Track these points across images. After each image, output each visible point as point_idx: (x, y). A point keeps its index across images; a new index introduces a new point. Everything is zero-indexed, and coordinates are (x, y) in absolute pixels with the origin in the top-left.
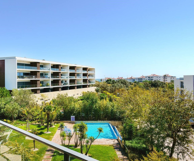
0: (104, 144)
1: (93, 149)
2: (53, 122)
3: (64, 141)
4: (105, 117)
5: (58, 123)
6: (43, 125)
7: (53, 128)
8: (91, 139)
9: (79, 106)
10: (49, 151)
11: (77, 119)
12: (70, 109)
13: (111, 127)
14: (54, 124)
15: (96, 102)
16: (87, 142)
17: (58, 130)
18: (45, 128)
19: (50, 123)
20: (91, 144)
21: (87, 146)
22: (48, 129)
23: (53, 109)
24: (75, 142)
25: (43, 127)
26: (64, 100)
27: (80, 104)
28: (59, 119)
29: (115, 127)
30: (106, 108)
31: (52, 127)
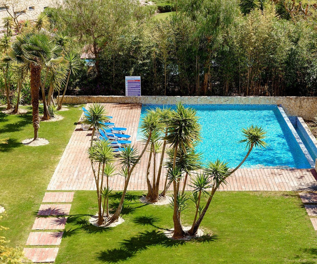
0: (261, 187)
1: (219, 206)
2: (55, 101)
3: (105, 178)
4: (264, 81)
5: (72, 105)
6: (15, 112)
7: (56, 123)
8: (215, 172)
9: (157, 34)
10: (46, 216)
11: (147, 89)
12: (121, 48)
13: (286, 119)
14: (59, 108)
15: (228, 20)
16: (201, 185)
17: (74, 133)
18: (23, 124)
19: (41, 105)
20: (214, 190)
21: (197, 199)
22: (36, 130)
23: (55, 48)
24: (148, 181)
25: (13, 120)
26: (96, 12)
27: (160, 30)
28: (78, 89)
29: (301, 119)
30: (268, 45)
31: (53, 120)
